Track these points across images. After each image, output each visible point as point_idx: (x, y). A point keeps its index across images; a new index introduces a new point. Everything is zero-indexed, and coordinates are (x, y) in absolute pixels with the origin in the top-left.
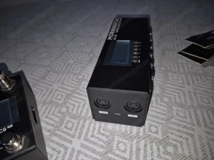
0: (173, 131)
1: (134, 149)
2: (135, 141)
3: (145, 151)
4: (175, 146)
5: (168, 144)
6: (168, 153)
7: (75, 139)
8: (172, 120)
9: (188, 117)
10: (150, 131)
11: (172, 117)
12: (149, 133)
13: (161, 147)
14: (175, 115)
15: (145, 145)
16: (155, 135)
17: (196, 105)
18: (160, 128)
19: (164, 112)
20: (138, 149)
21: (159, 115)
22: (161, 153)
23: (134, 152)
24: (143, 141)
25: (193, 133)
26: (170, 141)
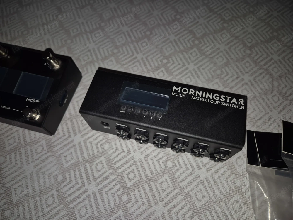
0: (141, 190)
1: (104, 176)
2: (111, 171)
3: (109, 183)
4: (130, 200)
5: (128, 194)
6: (120, 199)
7: (80, 135)
8: (151, 183)
9: (166, 193)
10: (128, 174)
11: (155, 181)
12: (125, 176)
13: (121, 191)
14: (159, 182)
15: (113, 180)
16: (127, 180)
18: (137, 179)
19: (154, 172)
20: (107, 178)
21: (148, 170)
22: (116, 195)
23: (102, 177)
24: (116, 176)
25: (153, 204)
26: (132, 194)
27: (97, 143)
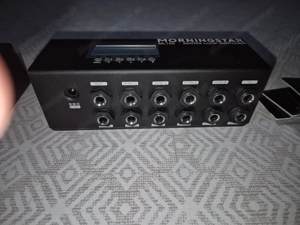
0: (150, 188)
1: (81, 185)
2: (91, 176)
3: (91, 194)
4: (135, 209)
5: (128, 201)
6: (117, 212)
7: (30, 141)
8: (162, 174)
9: (190, 182)
10: (121, 173)
11: (167, 171)
12: (118, 176)
13: (116, 199)
14: (174, 170)
15: (98, 188)
16: (122, 182)
17: (218, 170)
18: (137, 175)
19: (161, 160)
20: (85, 188)
21: (151, 160)
22: (108, 208)
23: (77, 188)
24: (101, 181)
25: (178, 204)
26: (136, 199)
27: (61, 145)
